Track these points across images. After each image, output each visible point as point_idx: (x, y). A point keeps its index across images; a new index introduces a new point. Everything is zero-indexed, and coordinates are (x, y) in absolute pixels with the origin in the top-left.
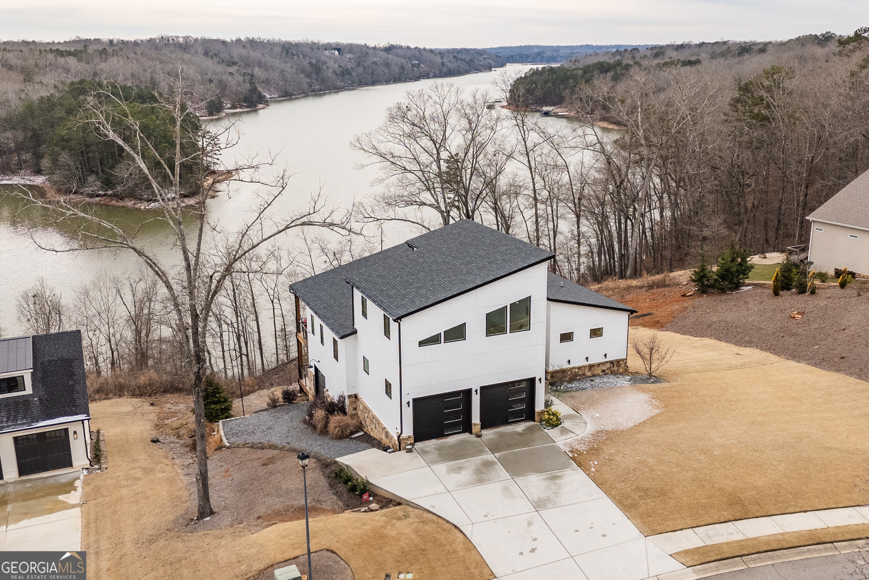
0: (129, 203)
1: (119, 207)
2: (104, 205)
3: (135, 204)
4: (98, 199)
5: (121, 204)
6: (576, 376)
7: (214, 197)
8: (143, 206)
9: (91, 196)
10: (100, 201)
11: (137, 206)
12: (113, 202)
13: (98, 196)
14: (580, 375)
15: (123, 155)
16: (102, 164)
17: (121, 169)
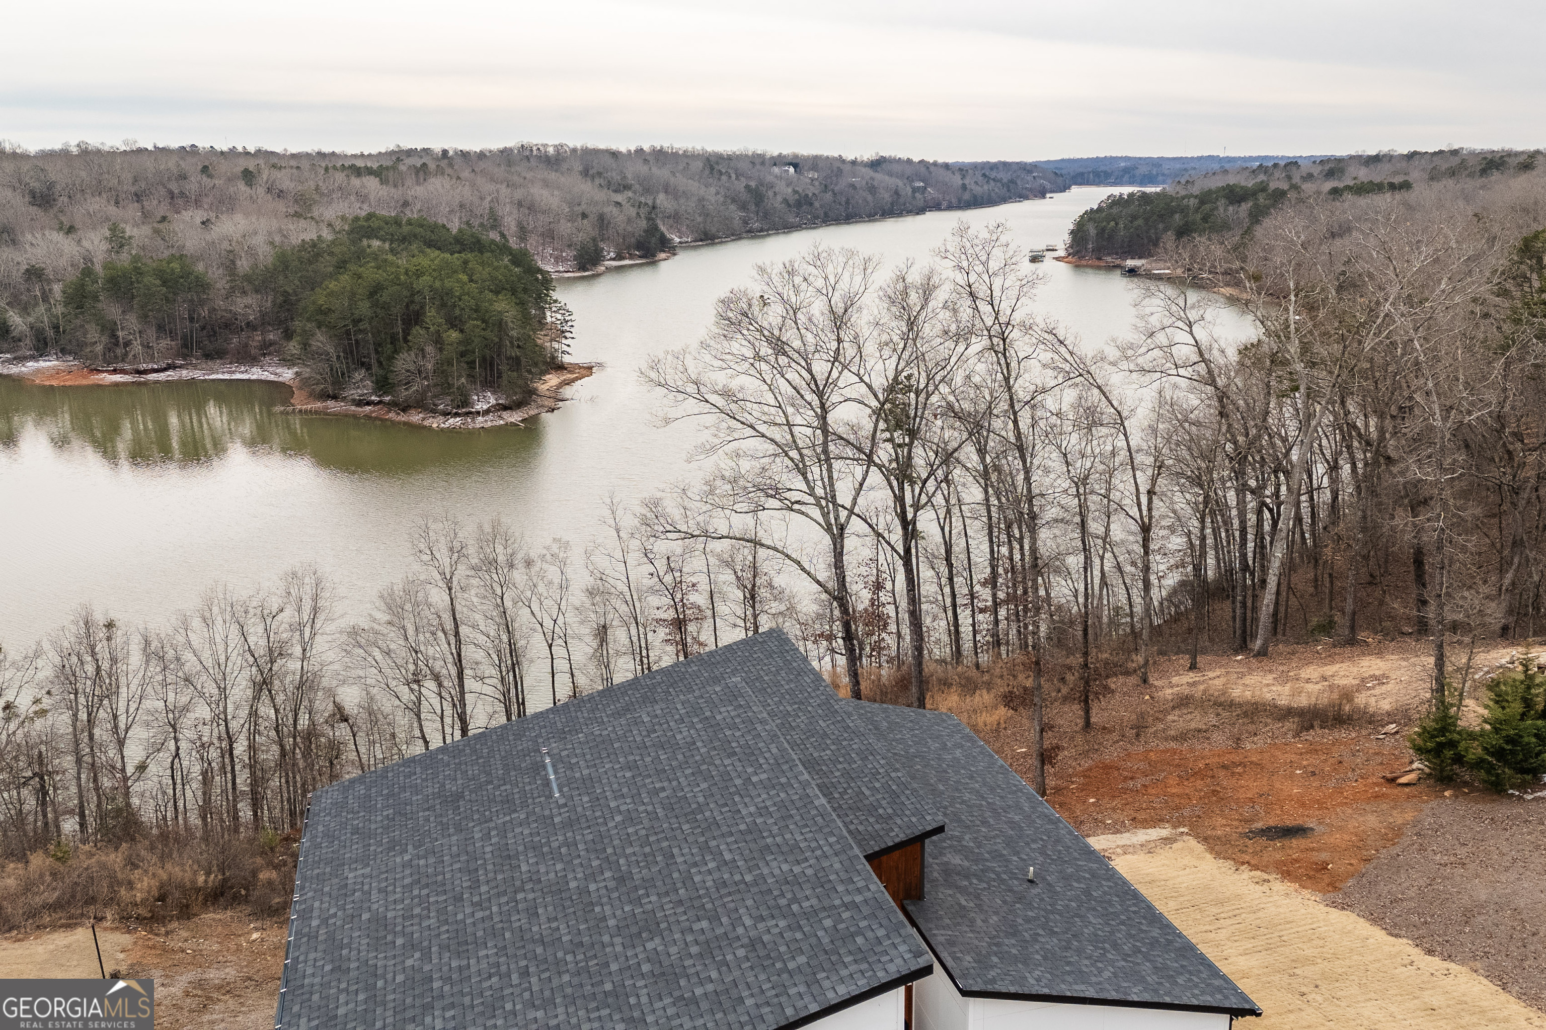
0: (415, 417)
1: (399, 423)
2: (376, 418)
3: (424, 419)
4: (368, 408)
5: (403, 418)
7: (553, 410)
8: (435, 423)
9: (359, 403)
10: (372, 412)
11: (426, 423)
12: (392, 415)
13: (368, 403)
15: (409, 338)
16: (377, 352)
17: (404, 362)
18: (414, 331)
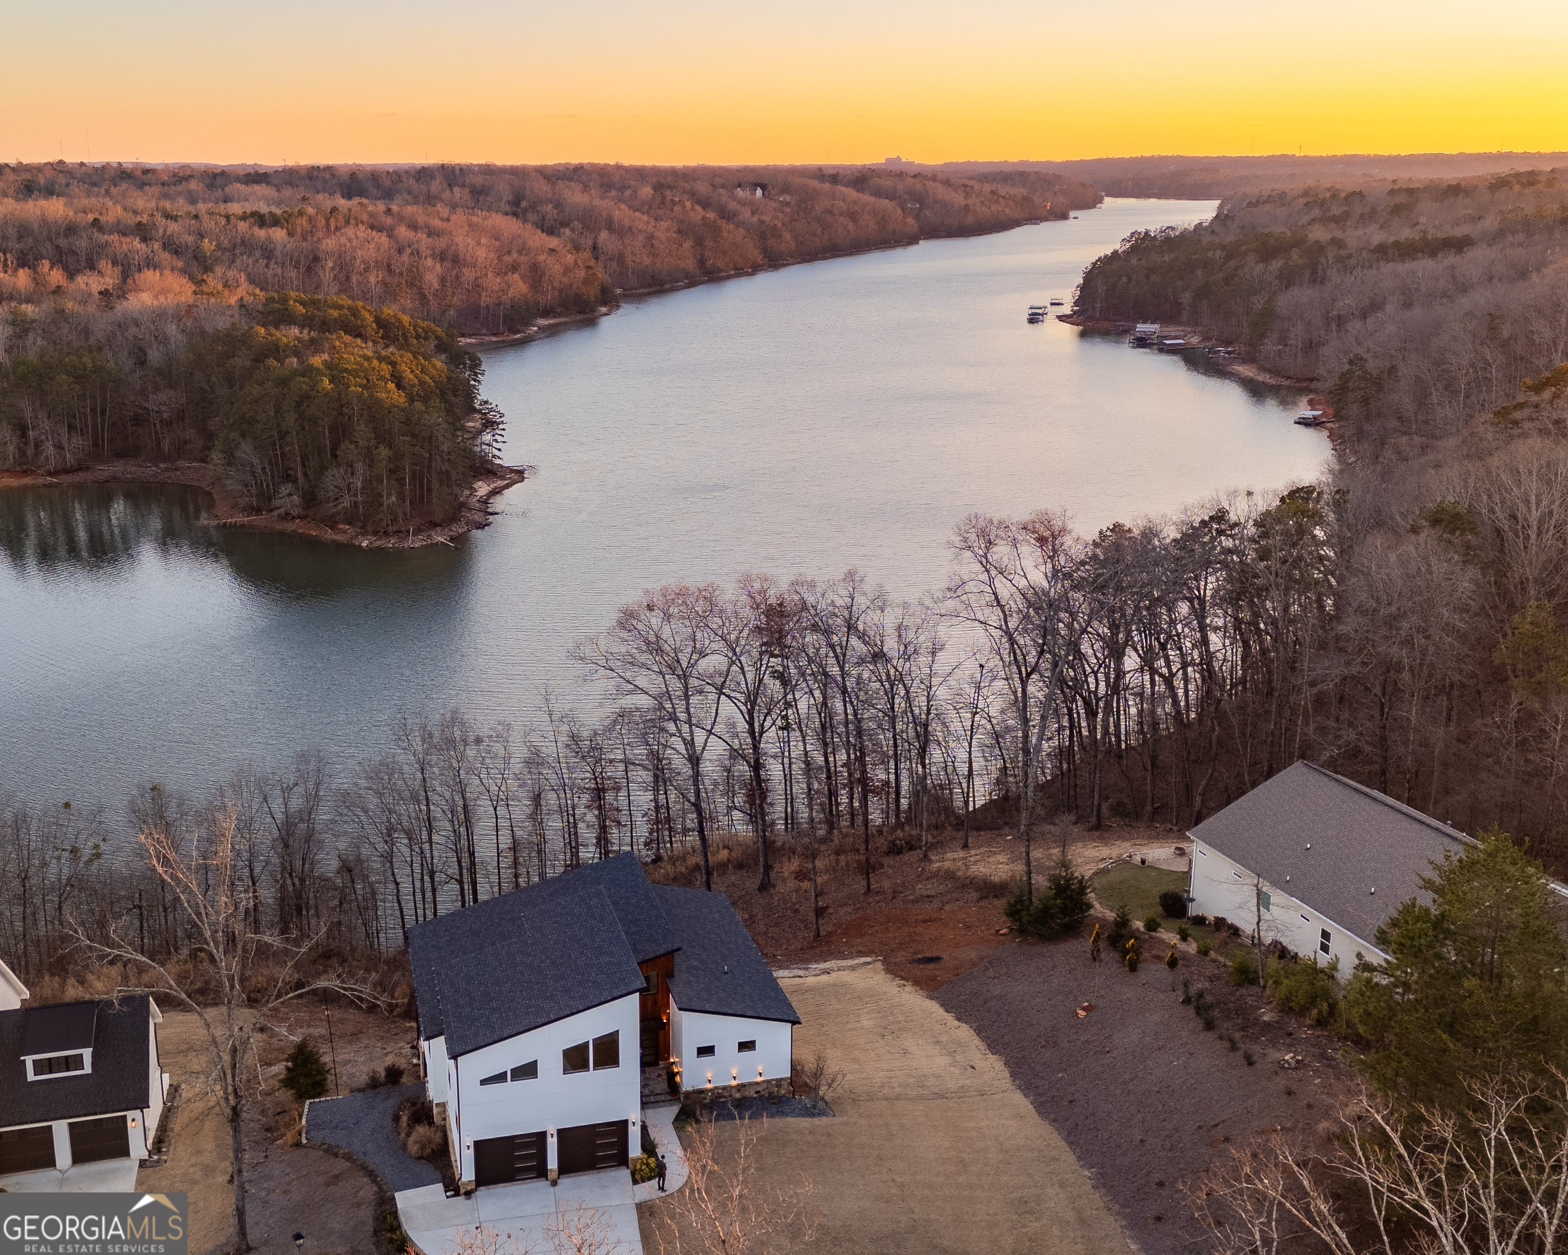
4: (294, 524)
6: (720, 1098)
7: (483, 526)
8: (365, 542)
9: (284, 518)
10: (299, 527)
11: (355, 541)
12: (319, 532)
13: (295, 518)
14: (725, 1097)
15: (338, 453)
16: (303, 465)
17: (333, 478)
18: (343, 446)
